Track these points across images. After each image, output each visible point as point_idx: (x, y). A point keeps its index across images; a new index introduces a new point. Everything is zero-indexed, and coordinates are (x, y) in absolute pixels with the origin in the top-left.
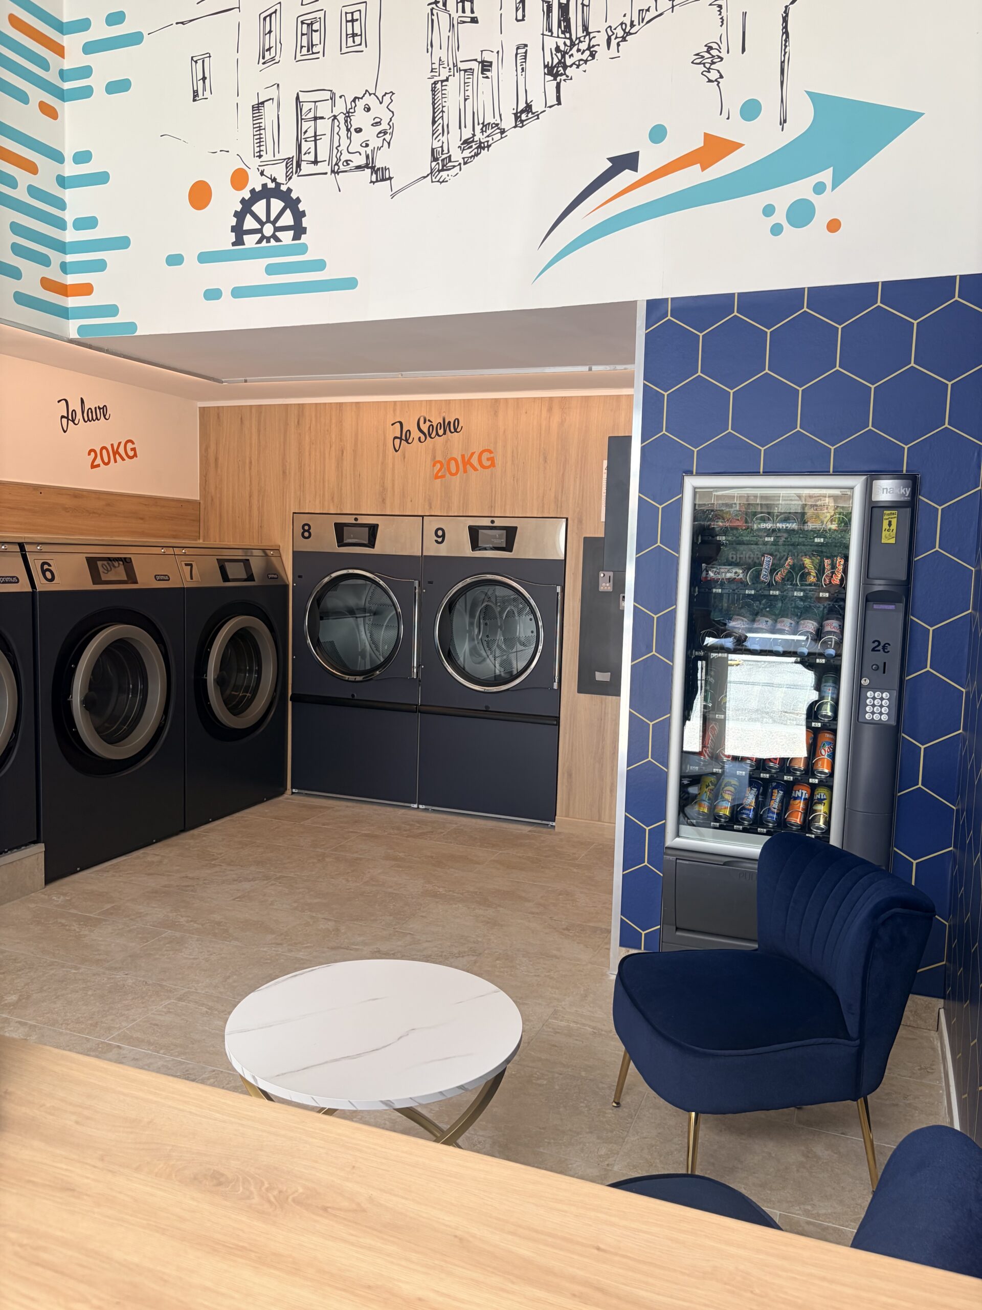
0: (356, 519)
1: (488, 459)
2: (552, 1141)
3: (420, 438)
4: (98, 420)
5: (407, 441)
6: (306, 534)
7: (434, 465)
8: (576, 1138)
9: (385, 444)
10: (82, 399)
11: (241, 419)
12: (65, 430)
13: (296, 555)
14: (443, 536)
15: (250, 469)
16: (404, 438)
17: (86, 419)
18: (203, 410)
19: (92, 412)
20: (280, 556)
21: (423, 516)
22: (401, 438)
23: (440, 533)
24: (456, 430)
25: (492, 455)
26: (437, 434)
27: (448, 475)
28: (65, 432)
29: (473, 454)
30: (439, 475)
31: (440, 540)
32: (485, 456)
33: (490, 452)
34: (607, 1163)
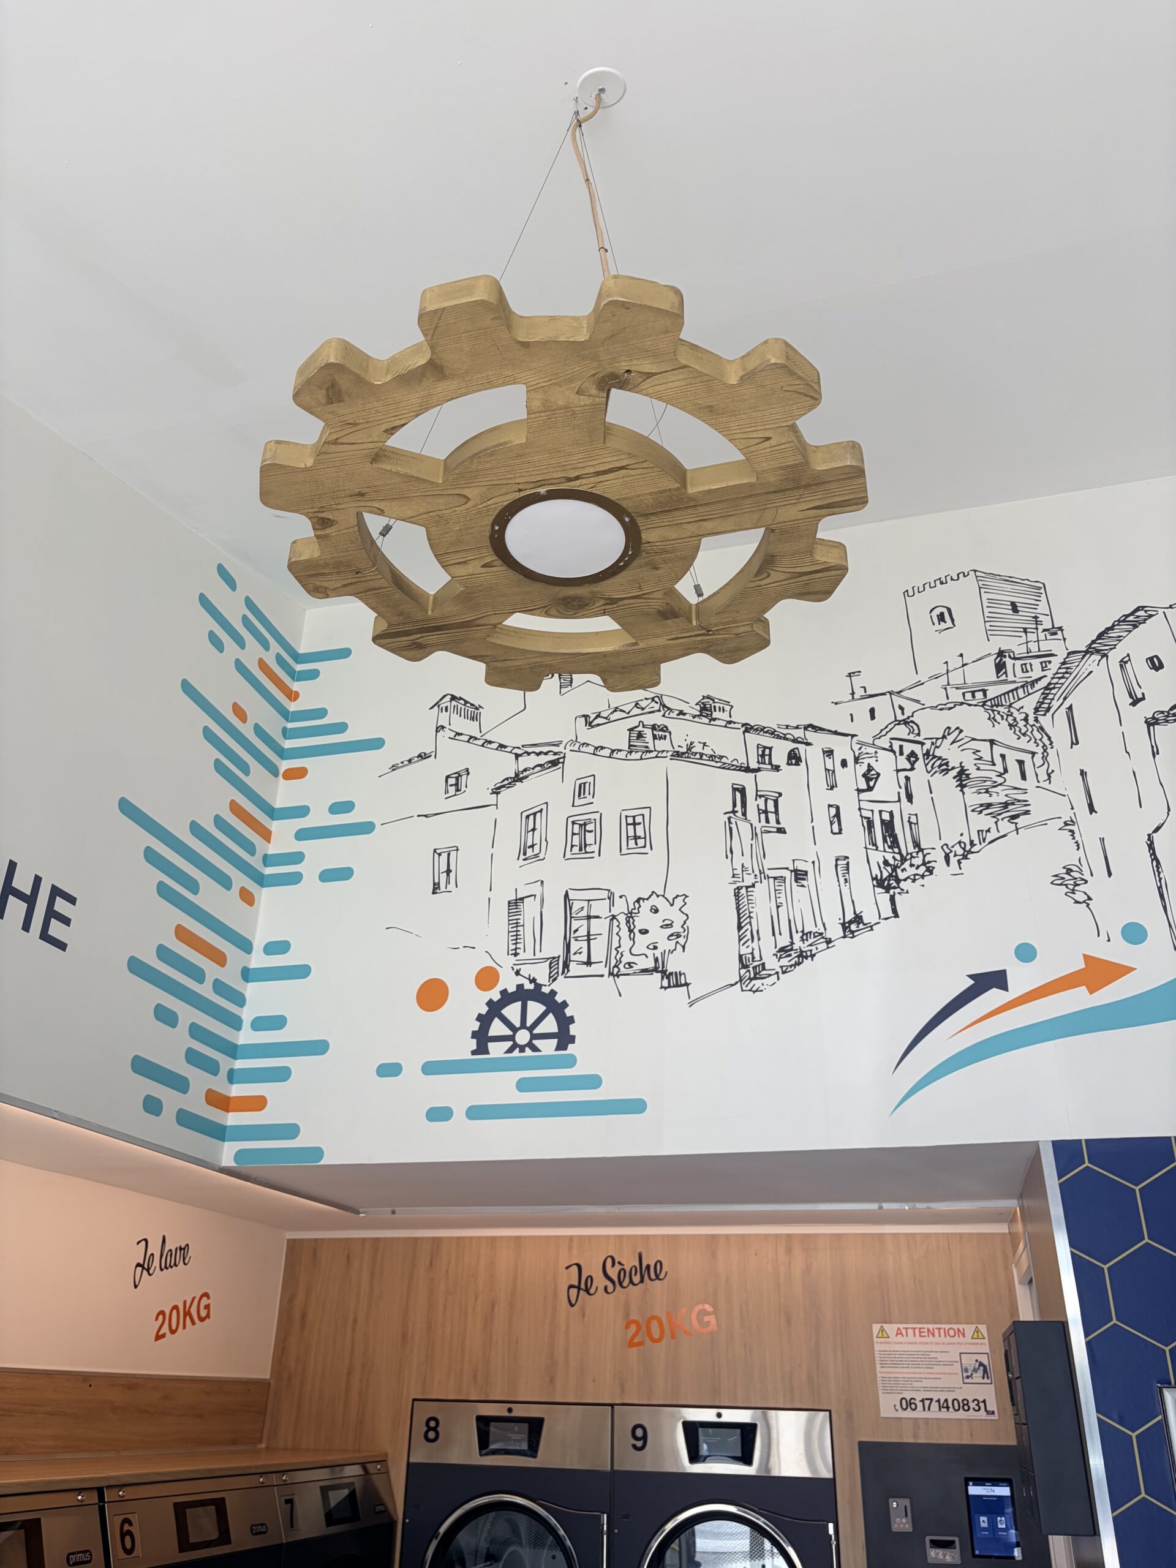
0: (510, 1410)
3: (606, 1288)
4: (176, 1266)
5: (587, 1291)
6: (432, 1435)
7: (627, 1327)
9: (555, 1296)
10: (163, 1237)
11: (348, 1257)
12: (137, 1284)
13: (412, 1469)
14: (645, 1438)
16: (583, 1286)
17: (163, 1266)
18: (292, 1244)
19: (171, 1255)
20: (387, 1472)
21: (612, 1405)
22: (579, 1288)
23: (639, 1433)
24: (657, 1277)
26: (631, 1282)
27: (648, 1341)
28: (136, 1286)
30: (636, 1341)
31: (639, 1444)
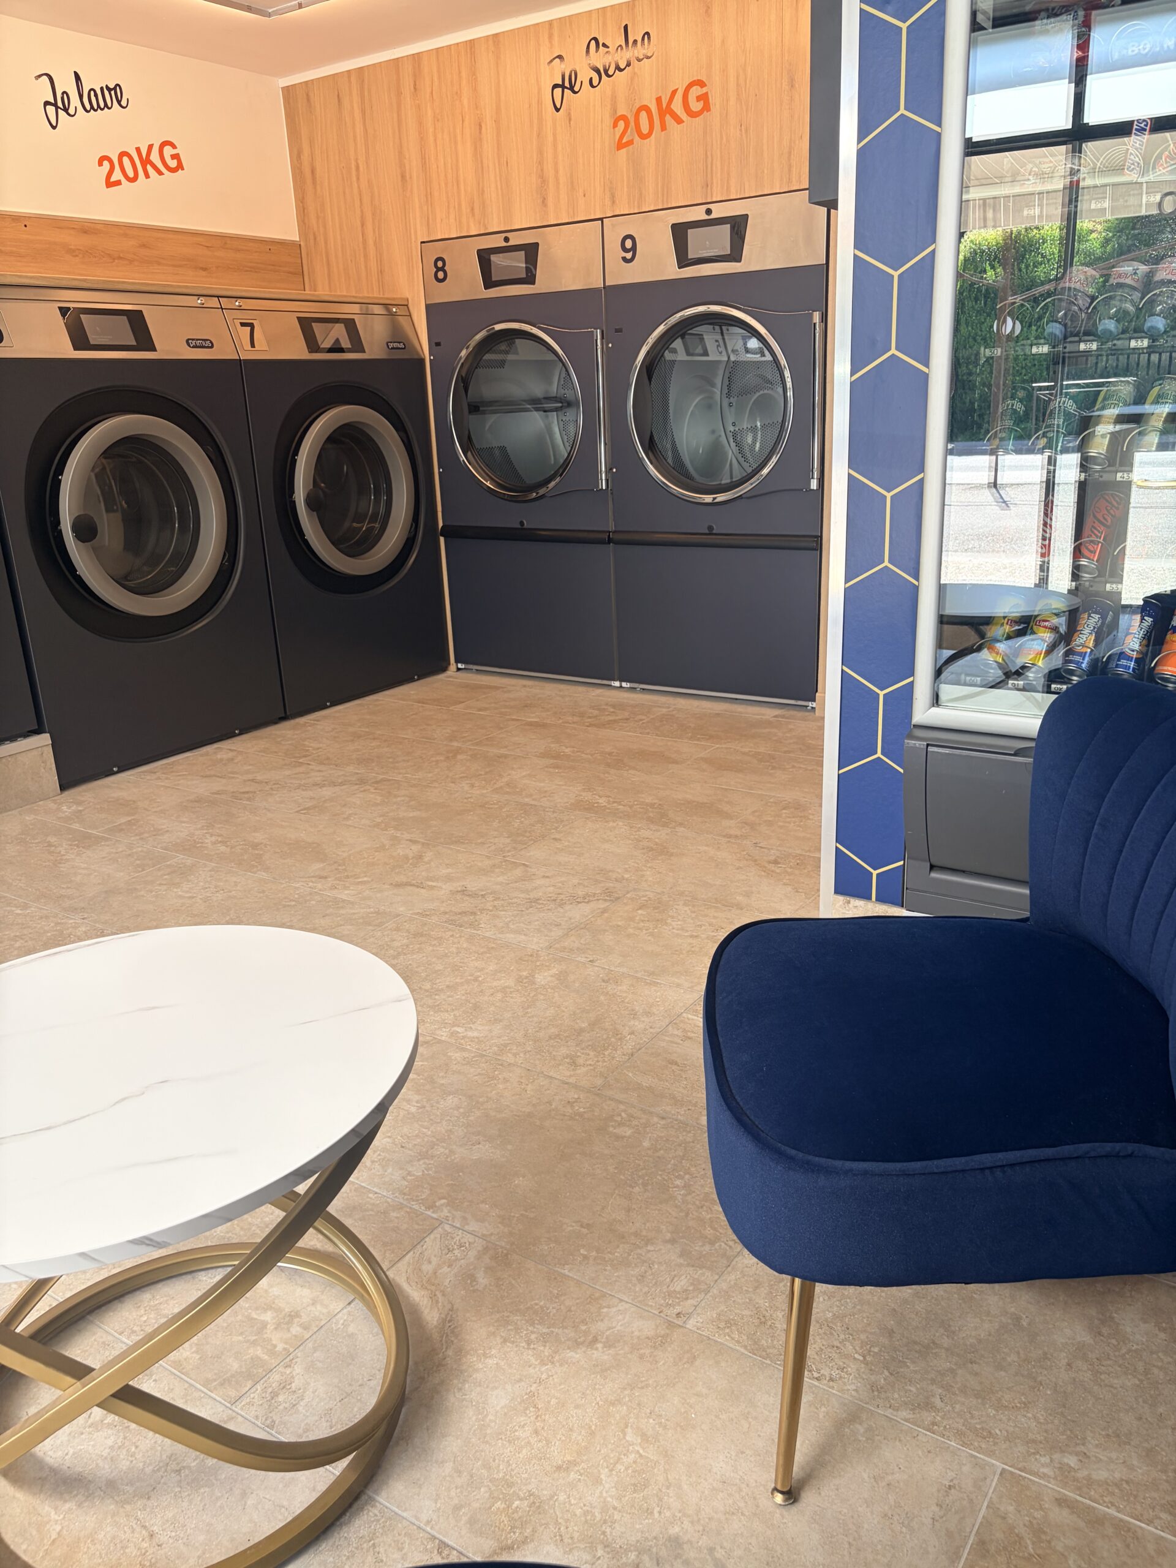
0: (506, 239)
1: (699, 99)
2: (594, 1254)
3: (591, 80)
4: (109, 108)
5: (572, 88)
6: (441, 275)
7: (615, 125)
8: (639, 1251)
9: (540, 102)
10: (76, 74)
11: (338, 96)
12: (54, 124)
13: (432, 310)
14: (634, 249)
15: (358, 179)
16: (567, 84)
17: (88, 107)
18: (288, 91)
19: (96, 95)
20: (410, 316)
21: (601, 219)
23: (629, 244)
25: (704, 90)
27: (637, 139)
28: (54, 128)
29: (674, 92)
30: (624, 140)
31: (629, 256)
32: (695, 91)
33: (701, 84)
34: (678, 1309)
